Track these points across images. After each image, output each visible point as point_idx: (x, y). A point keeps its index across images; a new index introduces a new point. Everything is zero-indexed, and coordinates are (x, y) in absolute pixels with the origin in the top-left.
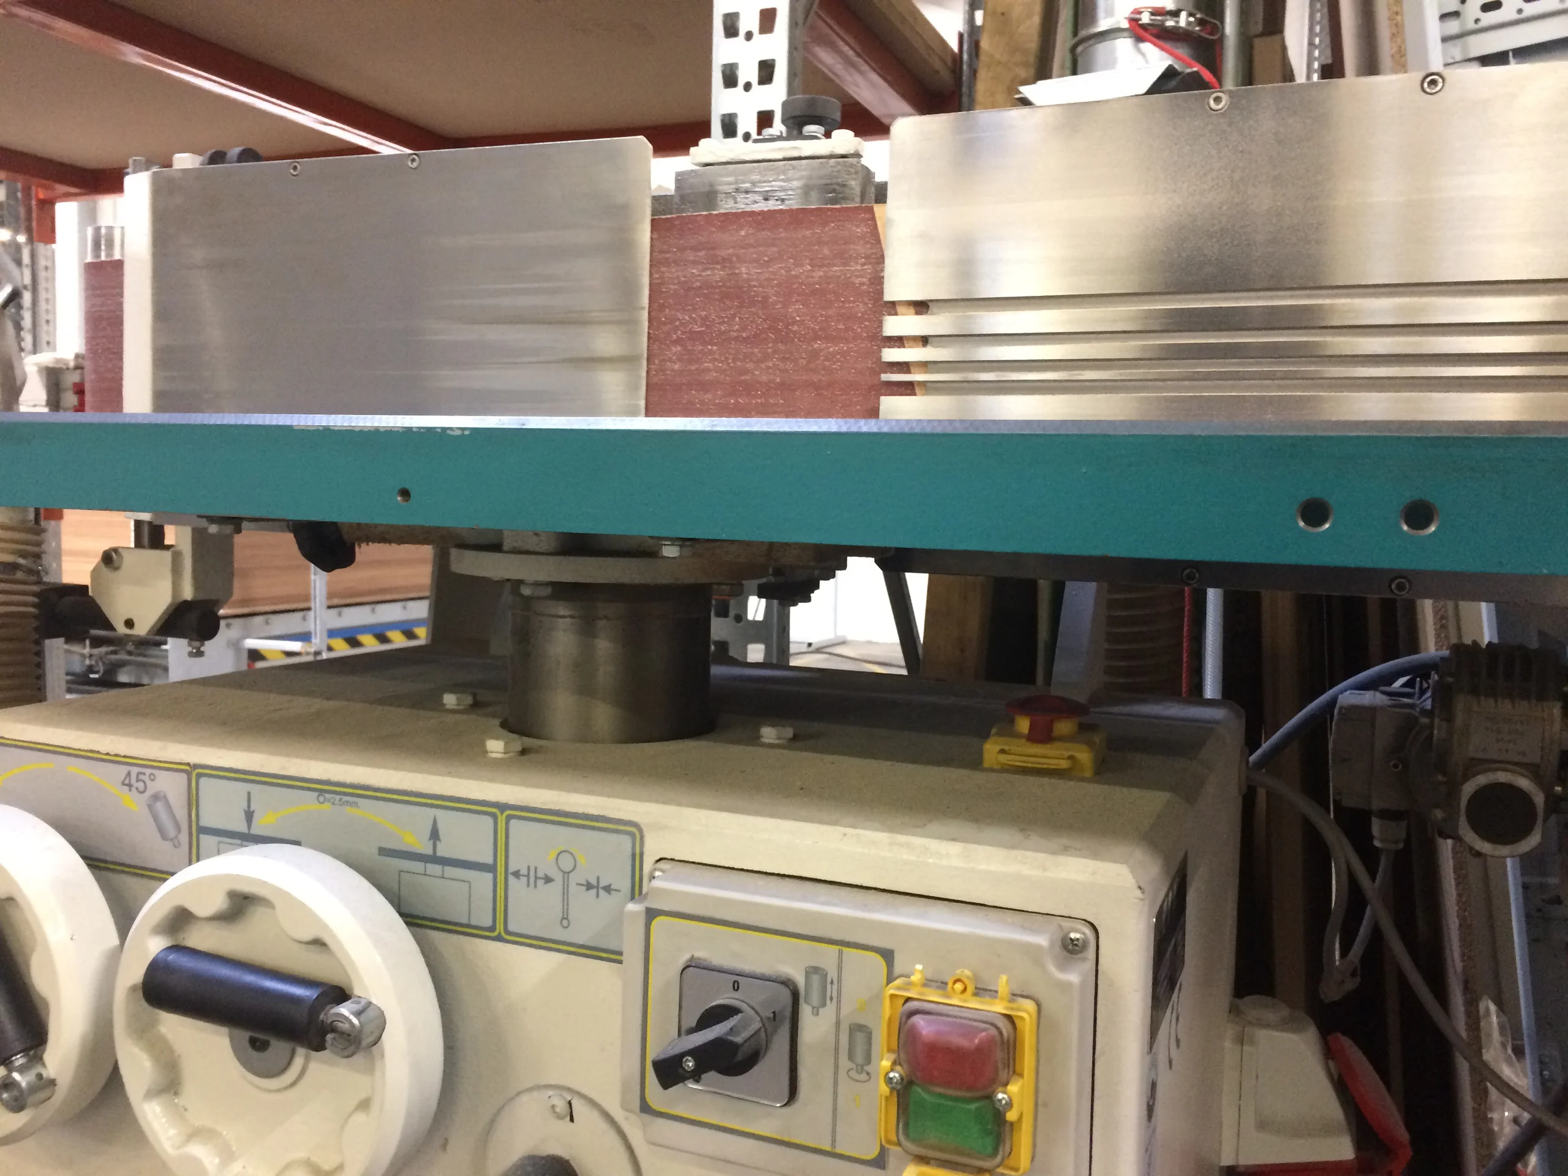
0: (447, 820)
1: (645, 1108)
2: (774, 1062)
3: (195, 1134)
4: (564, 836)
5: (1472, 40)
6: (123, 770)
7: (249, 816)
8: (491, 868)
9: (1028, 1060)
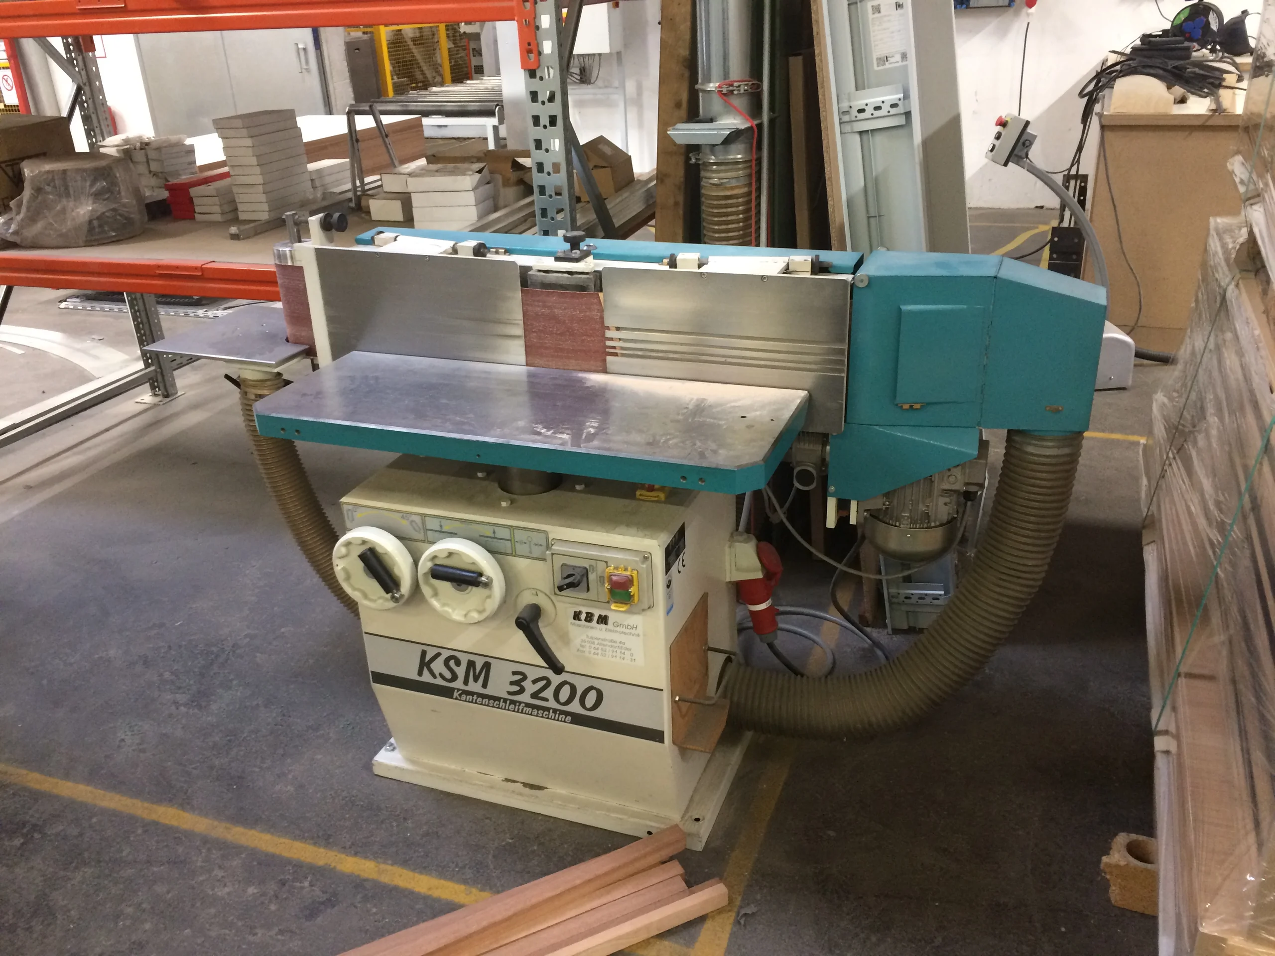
0: (496, 529)
1: (555, 594)
2: (583, 584)
3: (444, 605)
4: (530, 534)
5: (855, 124)
6: (401, 514)
7: (441, 526)
8: (510, 540)
9: (635, 583)
